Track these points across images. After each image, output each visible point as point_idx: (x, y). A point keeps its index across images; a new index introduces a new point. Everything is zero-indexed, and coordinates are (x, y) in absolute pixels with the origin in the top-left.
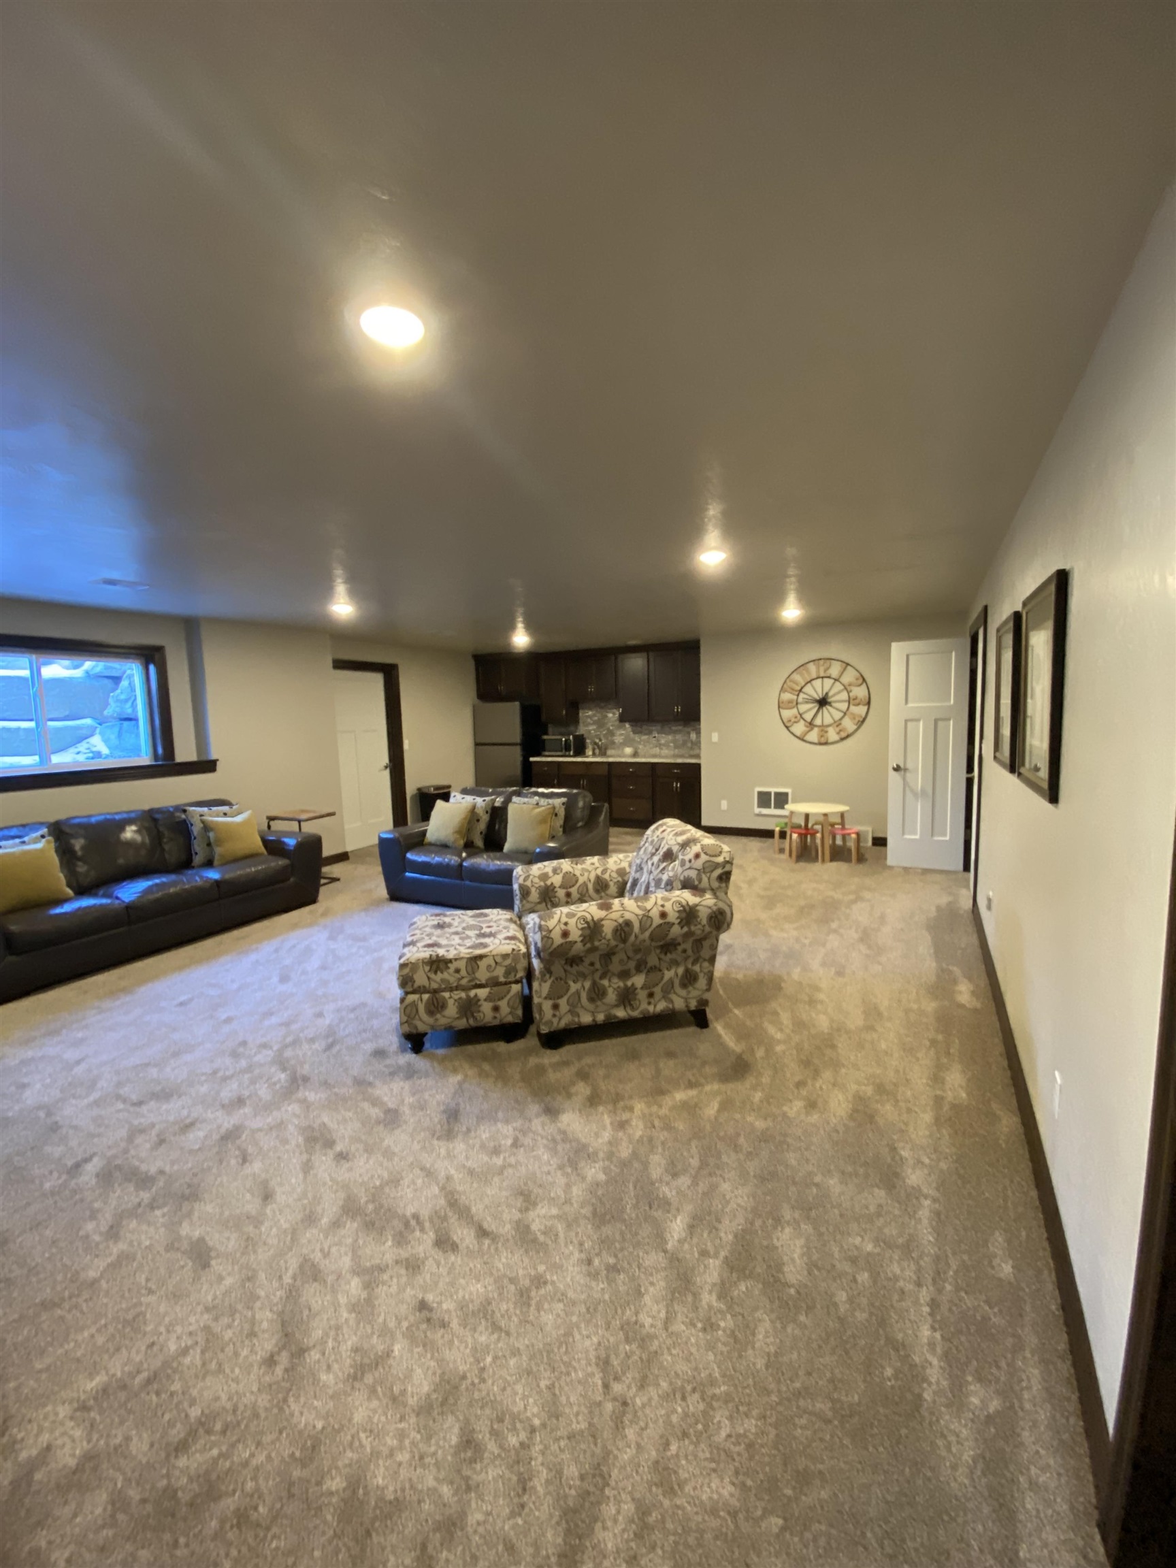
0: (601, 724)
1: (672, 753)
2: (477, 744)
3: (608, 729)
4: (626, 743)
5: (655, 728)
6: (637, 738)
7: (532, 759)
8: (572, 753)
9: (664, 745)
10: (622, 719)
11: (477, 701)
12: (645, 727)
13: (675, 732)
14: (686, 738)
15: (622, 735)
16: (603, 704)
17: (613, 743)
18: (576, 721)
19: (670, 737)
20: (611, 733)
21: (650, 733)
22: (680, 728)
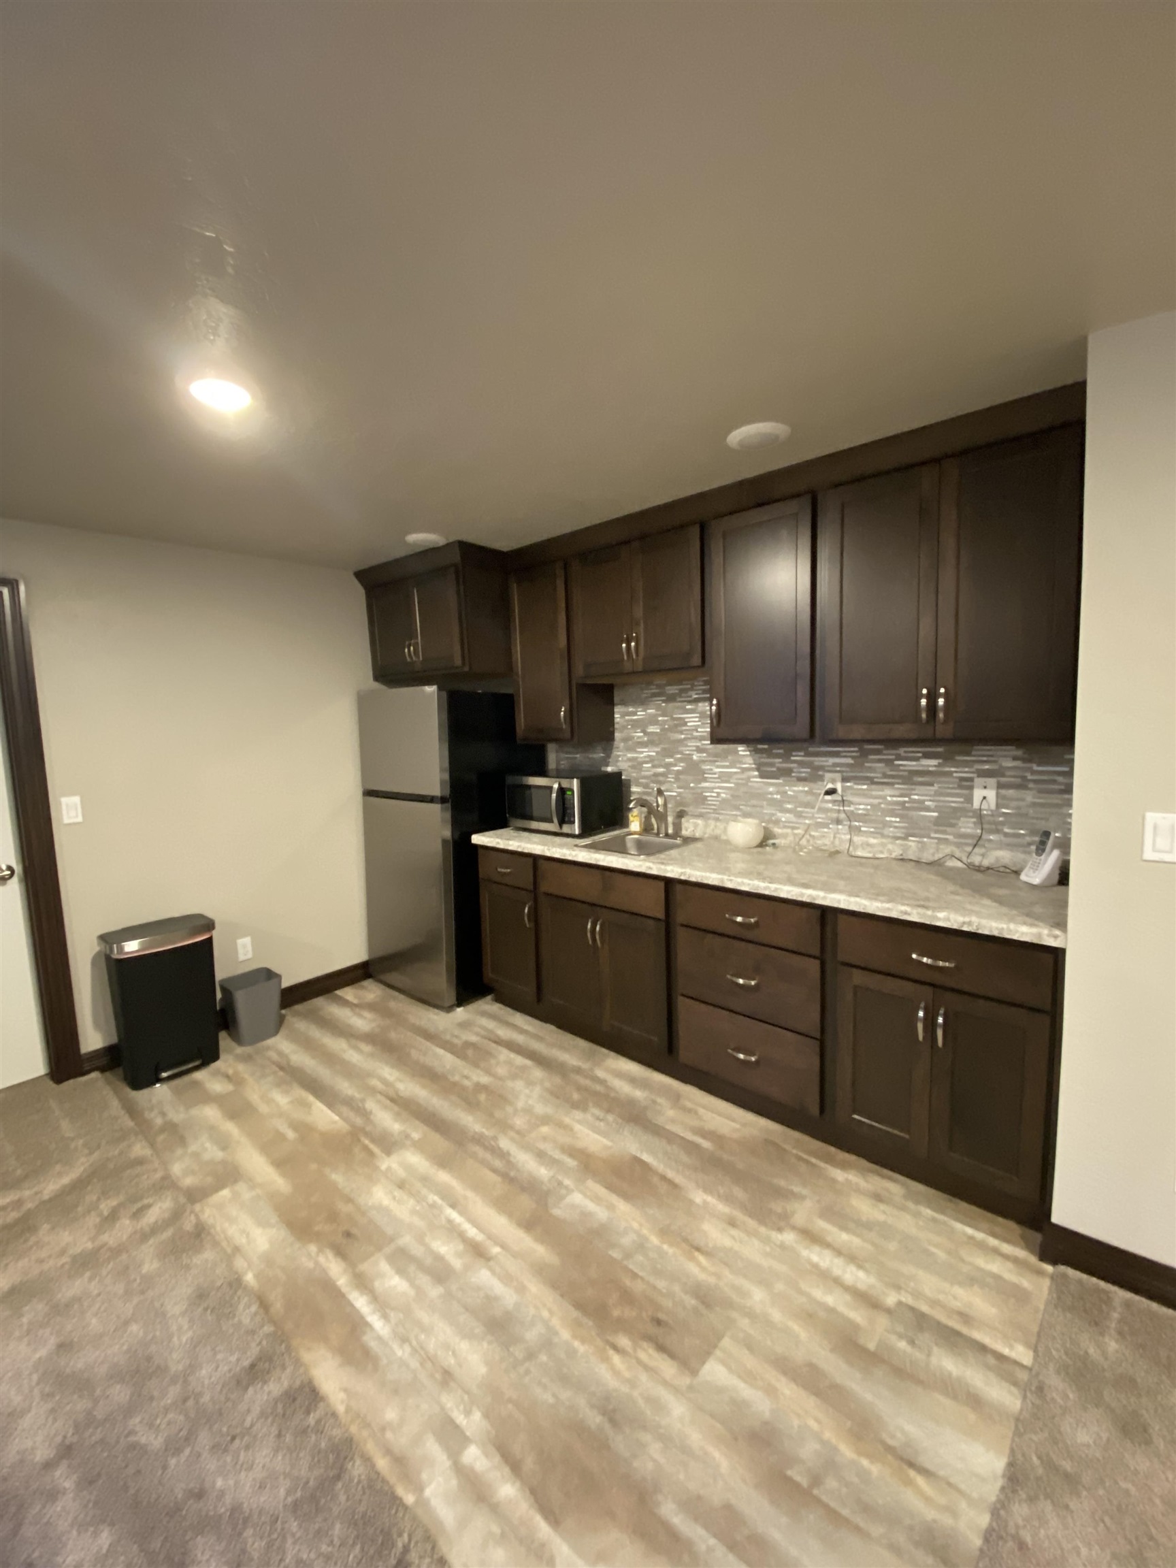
0: (668, 745)
1: (896, 850)
2: (369, 793)
3: (687, 759)
4: (739, 803)
5: (834, 761)
6: (772, 787)
7: (477, 839)
8: (577, 829)
9: (864, 818)
10: (723, 734)
11: (372, 685)
12: (798, 757)
13: (910, 778)
14: (955, 801)
15: (724, 777)
16: (672, 690)
17: (701, 799)
18: (605, 735)
19: (890, 795)
20: (695, 770)
21: (815, 776)
22: (931, 764)
